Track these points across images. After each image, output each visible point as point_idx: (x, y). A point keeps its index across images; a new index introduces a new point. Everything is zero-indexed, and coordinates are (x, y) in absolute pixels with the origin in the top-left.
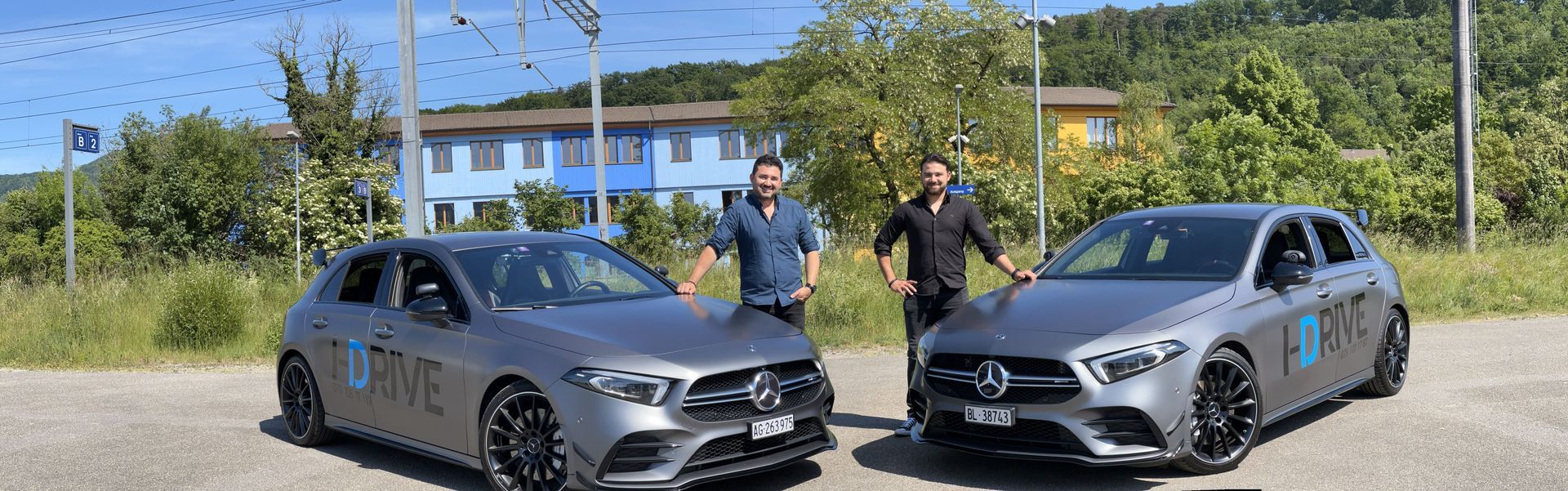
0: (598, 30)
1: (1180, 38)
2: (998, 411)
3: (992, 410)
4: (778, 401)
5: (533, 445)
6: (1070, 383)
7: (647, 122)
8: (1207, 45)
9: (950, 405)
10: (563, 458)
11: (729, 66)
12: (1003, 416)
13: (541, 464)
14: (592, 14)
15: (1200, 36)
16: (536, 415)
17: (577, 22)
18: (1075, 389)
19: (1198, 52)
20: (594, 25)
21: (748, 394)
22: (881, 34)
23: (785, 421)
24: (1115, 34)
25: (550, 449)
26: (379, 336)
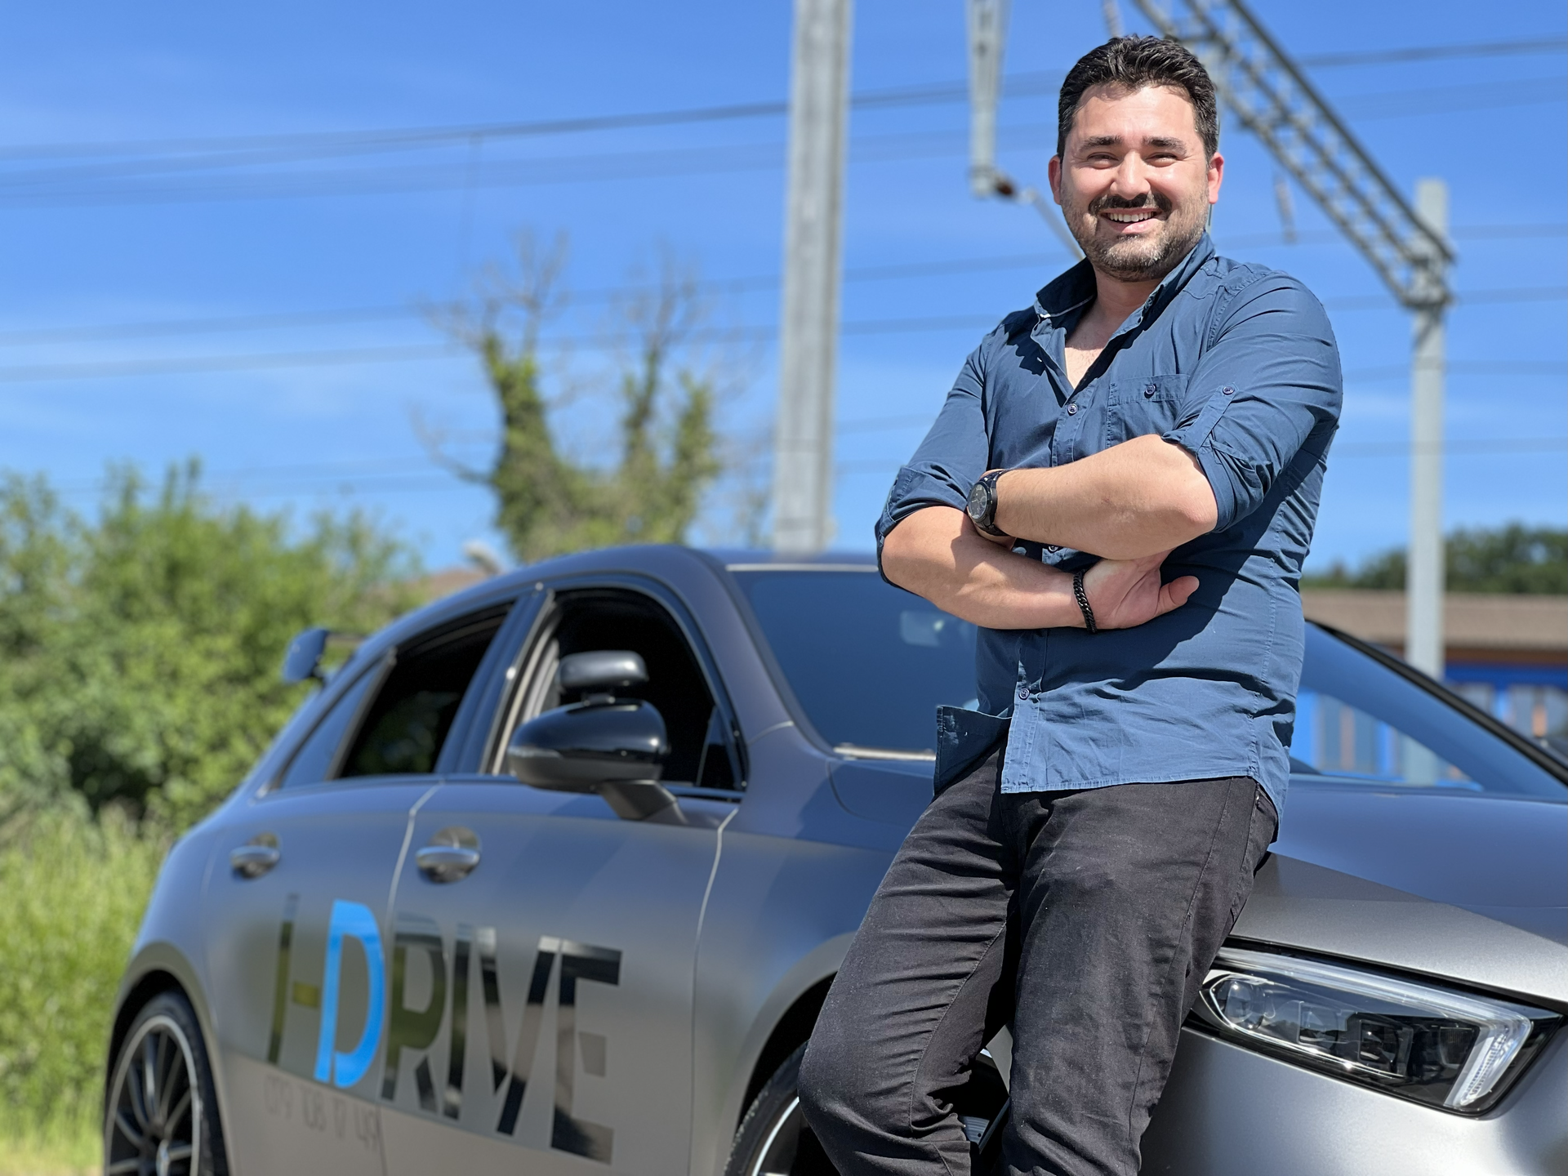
0: (1446, 297)
14: (1428, 248)
17: (1380, 268)
20: (1433, 281)
26: (431, 875)
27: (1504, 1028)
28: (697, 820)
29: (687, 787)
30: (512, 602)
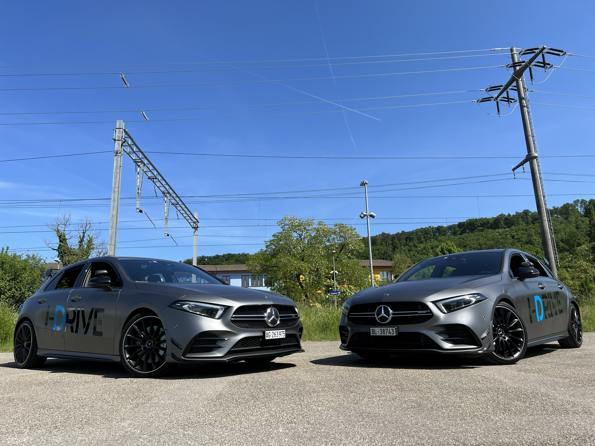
0: (198, 227)
1: (411, 244)
2: (388, 329)
3: (385, 328)
4: (278, 322)
5: (148, 345)
6: (427, 313)
7: (214, 271)
8: (422, 246)
9: (362, 329)
10: (165, 350)
11: (246, 255)
12: (391, 331)
13: (152, 353)
14: (196, 221)
15: (419, 242)
16: (152, 329)
17: (190, 223)
18: (431, 315)
19: (419, 248)
20: (196, 225)
21: (264, 317)
22: (302, 237)
23: (281, 333)
24: (386, 243)
25: (158, 345)
26: (73, 301)
27: (222, 309)
28: (115, 291)
29: (113, 287)
30: (85, 264)
